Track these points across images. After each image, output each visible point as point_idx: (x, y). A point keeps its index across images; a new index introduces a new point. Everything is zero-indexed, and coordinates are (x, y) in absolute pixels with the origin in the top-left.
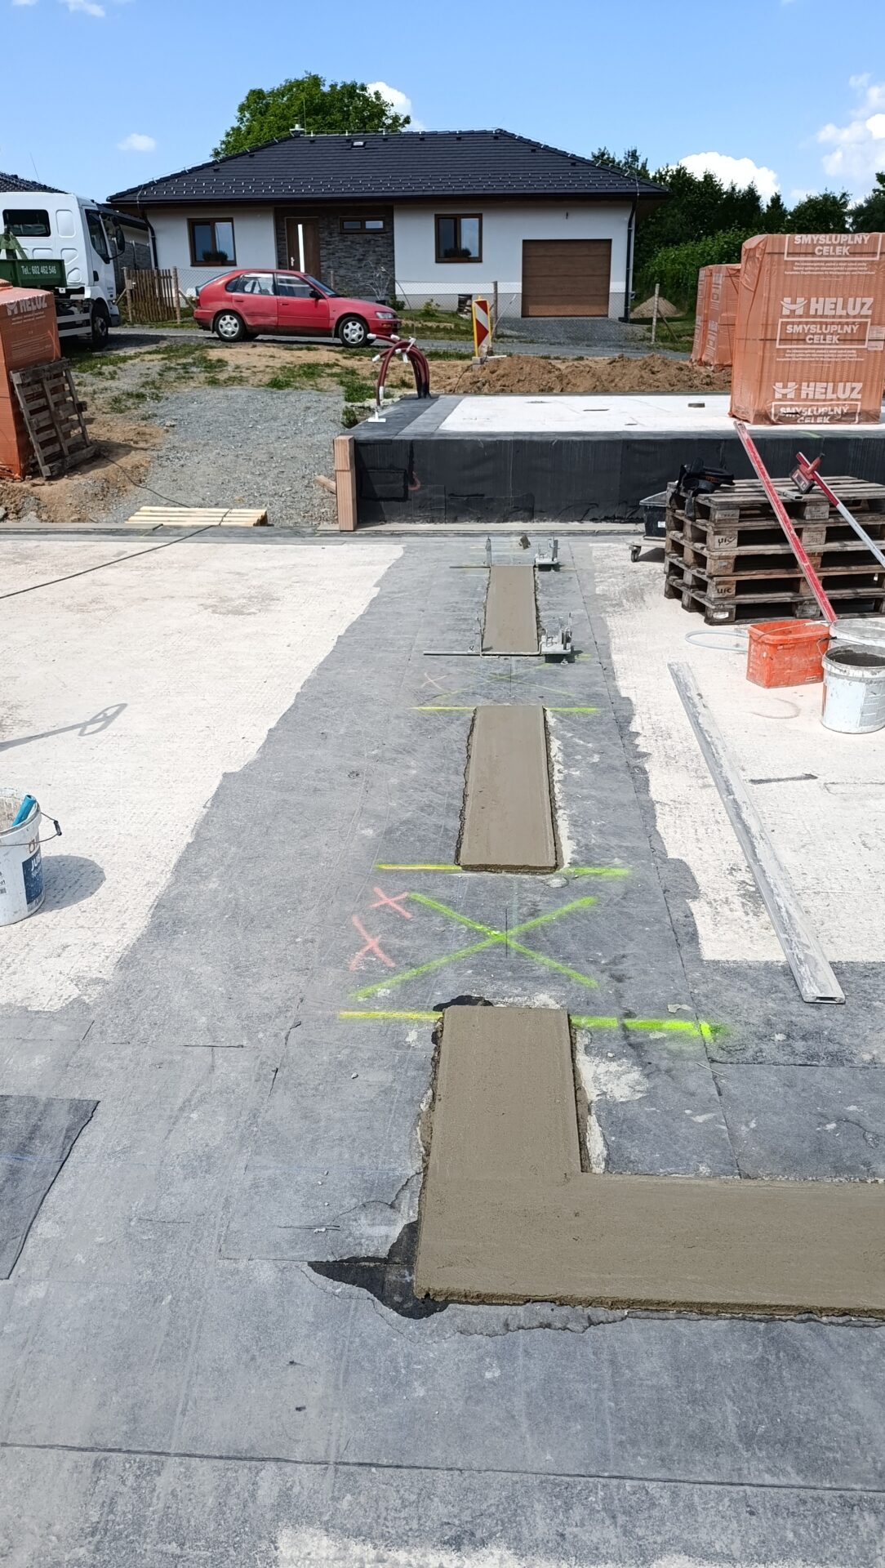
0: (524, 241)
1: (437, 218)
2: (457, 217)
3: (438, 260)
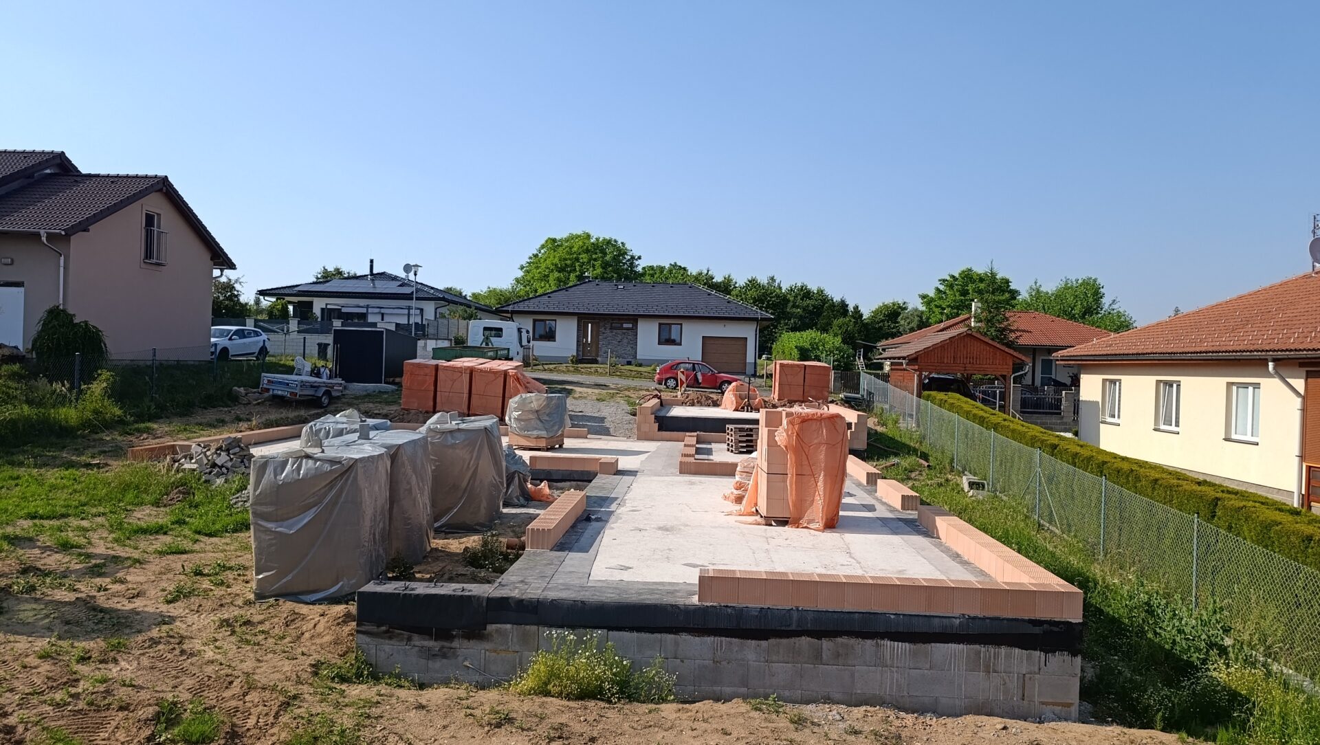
0: (704, 337)
1: (660, 324)
2: (670, 325)
3: (660, 343)
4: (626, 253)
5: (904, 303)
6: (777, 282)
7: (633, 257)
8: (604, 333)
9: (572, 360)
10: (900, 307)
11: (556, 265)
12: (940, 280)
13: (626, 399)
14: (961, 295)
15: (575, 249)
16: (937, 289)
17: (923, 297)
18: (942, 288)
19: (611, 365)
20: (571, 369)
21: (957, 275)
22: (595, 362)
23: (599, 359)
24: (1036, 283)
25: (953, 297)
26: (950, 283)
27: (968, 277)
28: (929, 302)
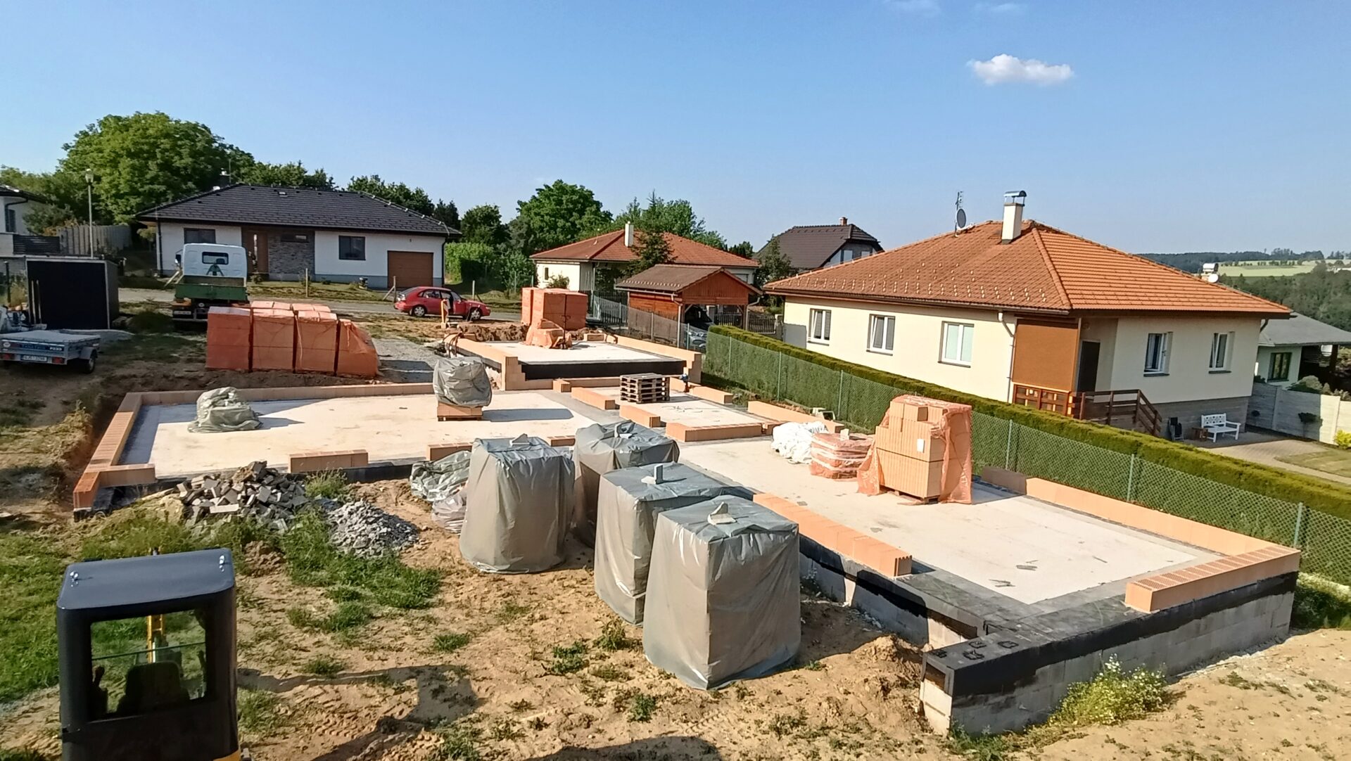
0: (388, 252)
1: (340, 237)
2: (351, 238)
3: (340, 257)
5: (496, 207)
6: (381, 181)
8: (274, 246)
10: (493, 211)
12: (536, 189)
14: (556, 205)
16: (534, 198)
17: (521, 204)
18: (537, 196)
21: (551, 186)
22: (266, 277)
23: (269, 273)
24: (635, 201)
25: (549, 207)
26: (546, 193)
27: (561, 188)
28: (529, 210)
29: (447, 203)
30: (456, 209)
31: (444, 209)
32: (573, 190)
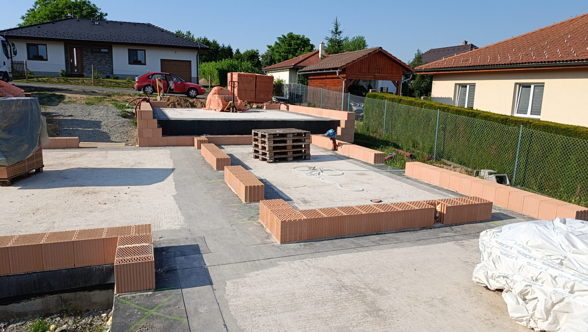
0: (161, 59)
1: (129, 50)
2: (136, 50)
3: (130, 63)
4: (96, 11)
5: (257, 50)
7: (101, 14)
8: (86, 55)
9: (62, 74)
10: (255, 53)
11: (48, 15)
12: (278, 38)
13: (113, 102)
14: (288, 46)
15: (60, 6)
16: (276, 43)
17: (269, 47)
18: (278, 42)
19: (94, 77)
20: (62, 80)
21: (286, 35)
22: (83, 76)
23: (84, 74)
25: (284, 47)
26: (283, 40)
27: (291, 36)
28: (273, 50)
29: (226, 46)
30: (232, 49)
31: (225, 50)
32: (298, 38)
